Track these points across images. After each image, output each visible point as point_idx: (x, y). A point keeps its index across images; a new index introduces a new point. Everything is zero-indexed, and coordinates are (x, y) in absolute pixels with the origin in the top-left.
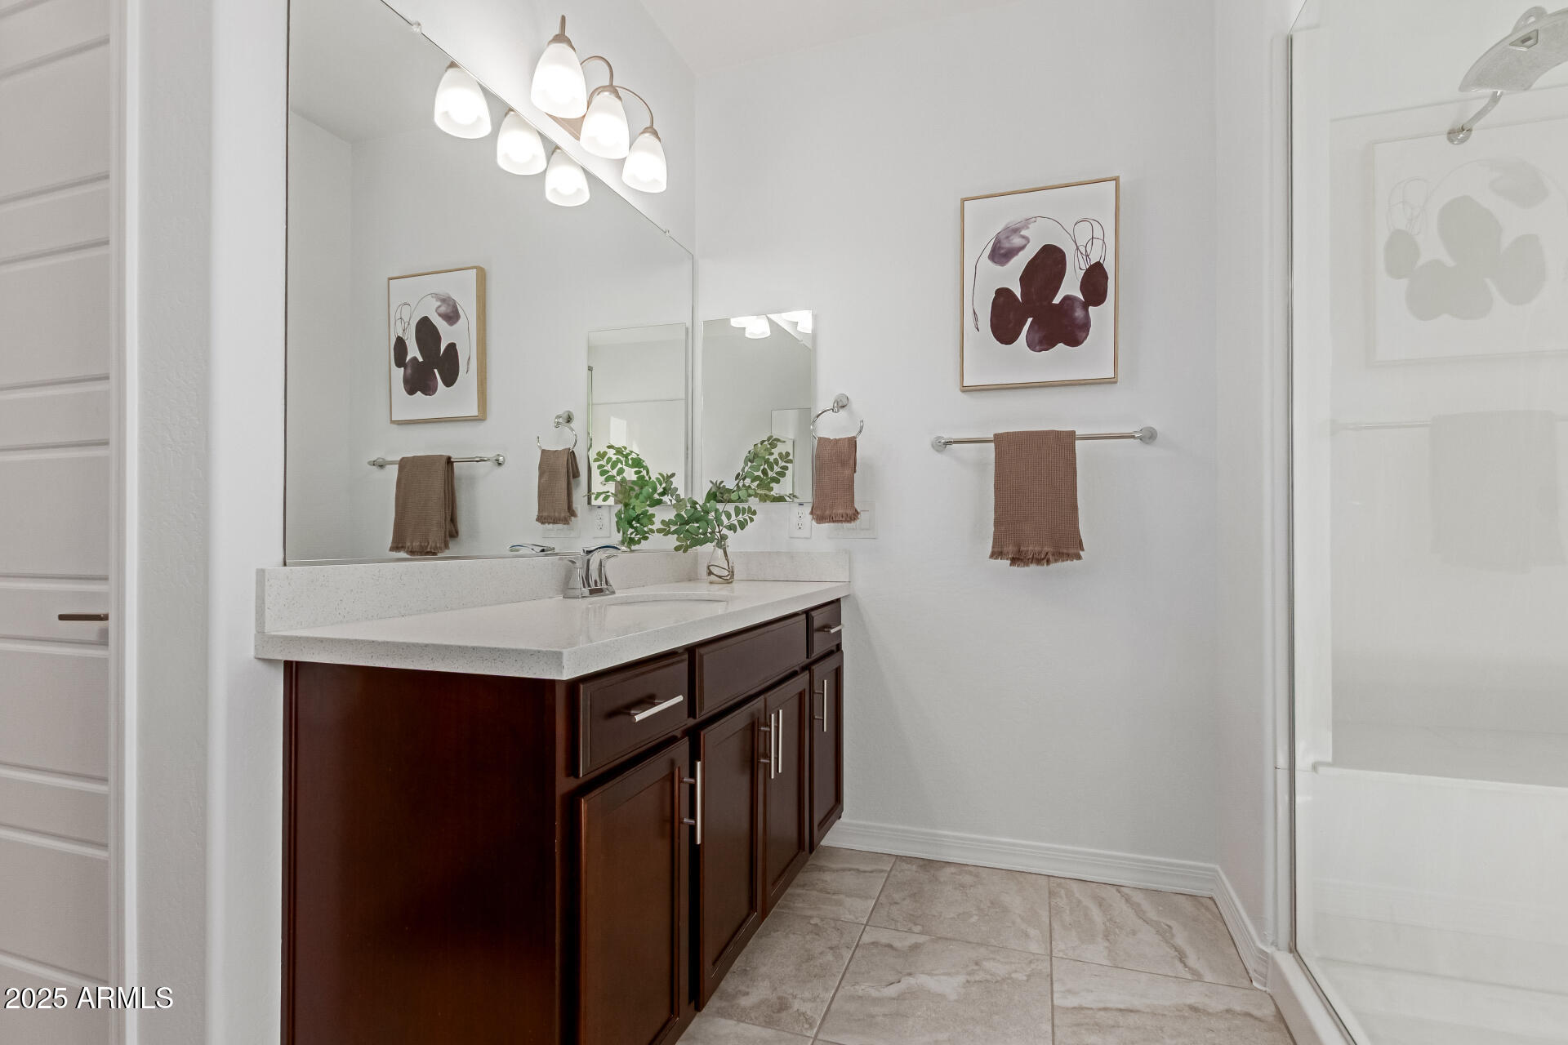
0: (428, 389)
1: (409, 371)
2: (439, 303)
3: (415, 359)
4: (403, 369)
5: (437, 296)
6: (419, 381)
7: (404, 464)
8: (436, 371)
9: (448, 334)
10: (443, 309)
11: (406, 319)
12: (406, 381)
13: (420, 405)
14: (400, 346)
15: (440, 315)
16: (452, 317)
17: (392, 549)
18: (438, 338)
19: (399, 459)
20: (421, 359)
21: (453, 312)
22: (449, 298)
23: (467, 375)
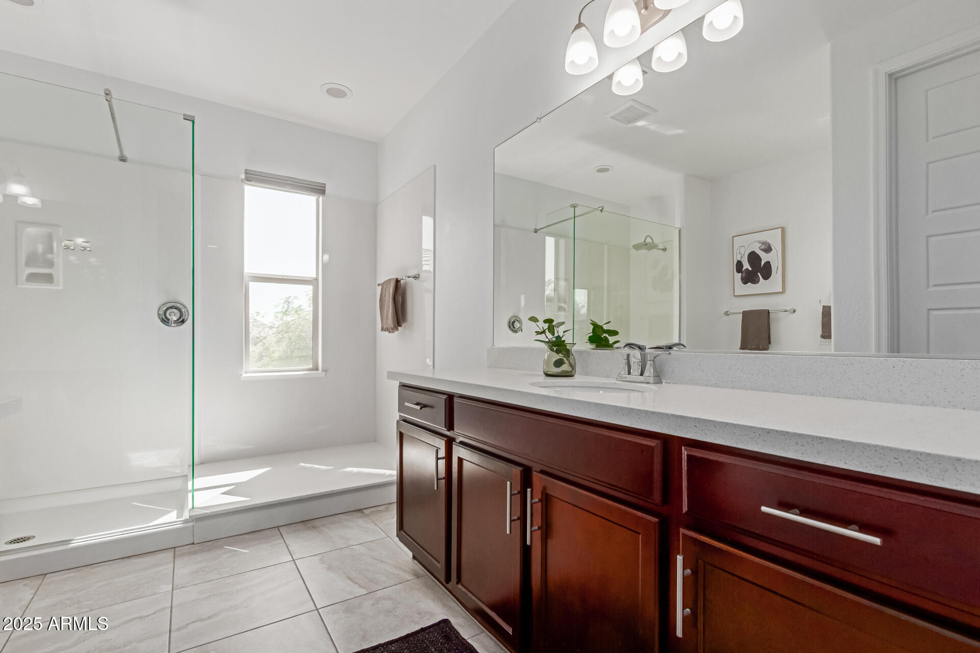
0: (755, 281)
1: (744, 274)
2: (761, 245)
3: (747, 269)
4: (741, 274)
5: (759, 242)
6: (749, 278)
7: (745, 314)
8: (759, 274)
9: (764, 257)
10: (763, 247)
11: (742, 252)
12: (742, 279)
13: (750, 288)
14: (739, 265)
15: (761, 250)
16: (768, 249)
17: (740, 349)
18: (760, 259)
19: (742, 311)
20: (750, 269)
21: (768, 248)
22: (766, 242)
23: (776, 275)
